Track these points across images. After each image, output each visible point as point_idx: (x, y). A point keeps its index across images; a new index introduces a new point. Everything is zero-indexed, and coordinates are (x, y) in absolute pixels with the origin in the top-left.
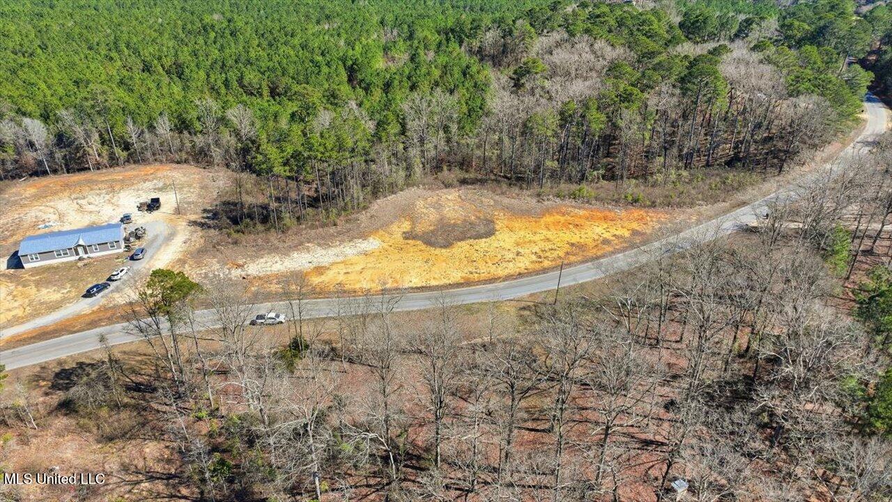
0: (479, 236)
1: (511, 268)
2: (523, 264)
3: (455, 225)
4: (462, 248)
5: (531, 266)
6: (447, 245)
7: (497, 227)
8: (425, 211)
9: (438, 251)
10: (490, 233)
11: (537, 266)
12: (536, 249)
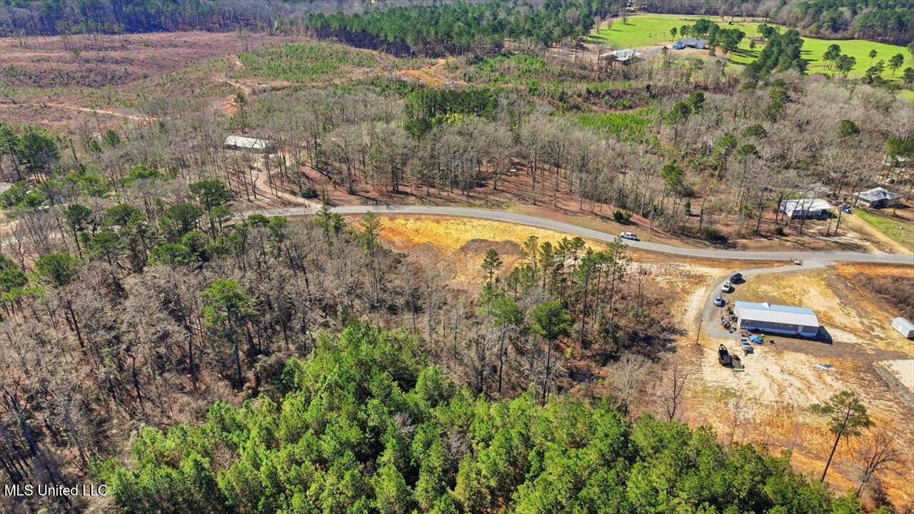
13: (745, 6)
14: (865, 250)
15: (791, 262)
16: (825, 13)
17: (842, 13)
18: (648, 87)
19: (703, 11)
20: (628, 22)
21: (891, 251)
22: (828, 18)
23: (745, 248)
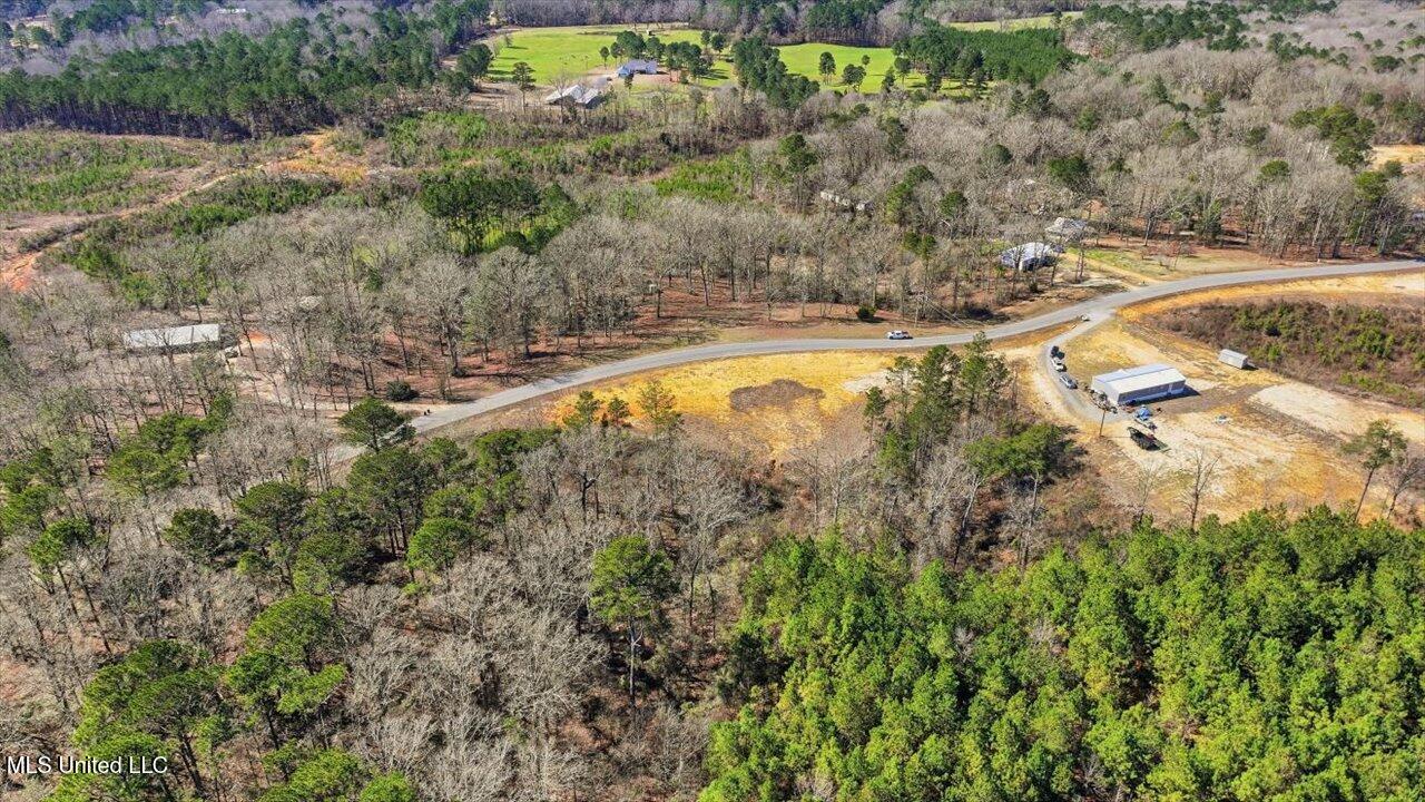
0: (747, 390)
1: (718, 364)
2: (709, 367)
3: (773, 404)
4: (764, 380)
5: (703, 366)
6: (777, 383)
7: (728, 400)
8: (811, 424)
9: (786, 377)
10: (737, 393)
11: (697, 366)
12: (693, 378)
13: (657, 7)
14: (1124, 290)
15: (1078, 320)
16: (762, 11)
17: (782, 10)
18: (663, 136)
19: (597, 18)
20: (514, 44)
21: (1144, 284)
22: (768, 18)
23: (1019, 317)
